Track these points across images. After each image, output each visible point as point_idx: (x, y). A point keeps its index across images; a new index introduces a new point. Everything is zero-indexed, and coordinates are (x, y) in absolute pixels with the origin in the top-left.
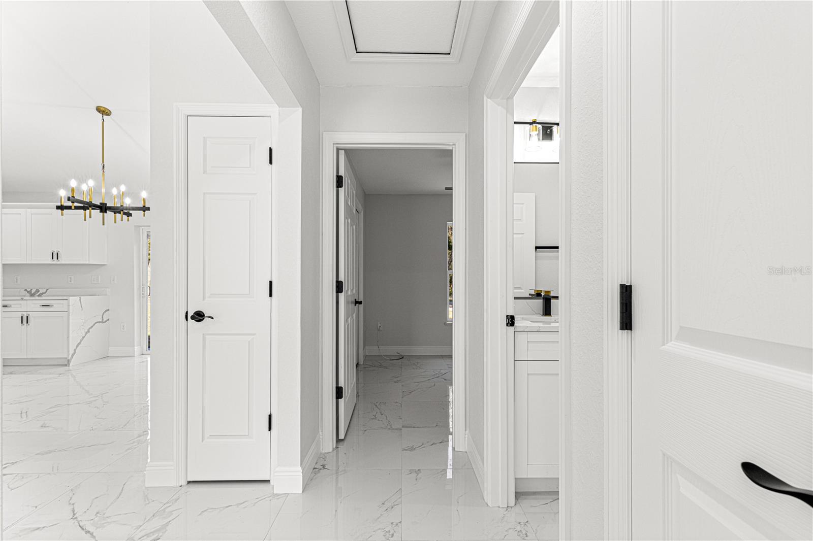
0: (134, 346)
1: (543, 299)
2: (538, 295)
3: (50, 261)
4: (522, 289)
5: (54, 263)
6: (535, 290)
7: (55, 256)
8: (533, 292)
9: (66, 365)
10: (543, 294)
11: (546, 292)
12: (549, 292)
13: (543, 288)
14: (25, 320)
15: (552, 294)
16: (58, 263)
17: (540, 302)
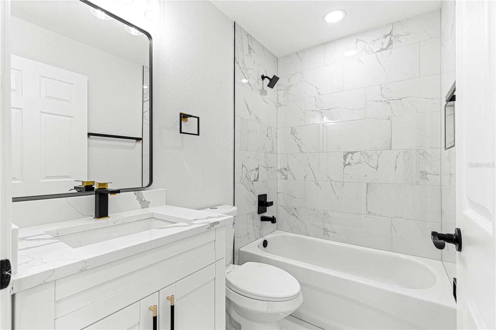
1: (96, 194)
2: (89, 188)
4: (70, 178)
6: (83, 182)
8: (79, 184)
10: (96, 187)
11: (100, 184)
12: (105, 184)
13: (97, 180)
15: (110, 187)
17: (91, 199)
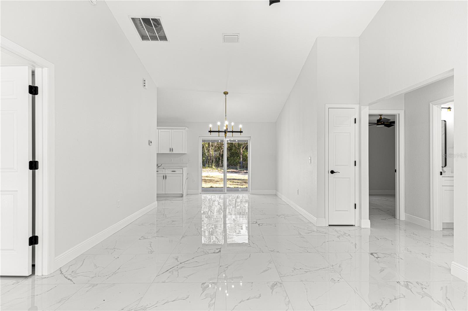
0: (198, 190)
3: (168, 152)
5: (171, 153)
7: (171, 150)
9: (182, 197)
14: (165, 177)
16: (172, 153)
